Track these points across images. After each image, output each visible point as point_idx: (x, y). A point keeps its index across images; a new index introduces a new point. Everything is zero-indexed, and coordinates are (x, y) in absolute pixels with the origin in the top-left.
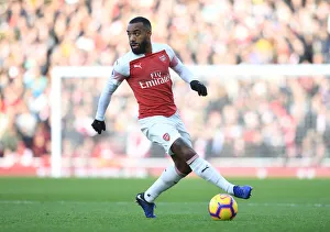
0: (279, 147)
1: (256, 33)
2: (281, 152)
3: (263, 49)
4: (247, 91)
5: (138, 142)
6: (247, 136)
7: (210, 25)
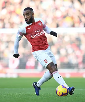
0: (75, 64)
1: (65, 14)
2: (76, 66)
3: (68, 21)
4: (61, 39)
5: (14, 62)
6: (61, 59)
7: (45, 10)
